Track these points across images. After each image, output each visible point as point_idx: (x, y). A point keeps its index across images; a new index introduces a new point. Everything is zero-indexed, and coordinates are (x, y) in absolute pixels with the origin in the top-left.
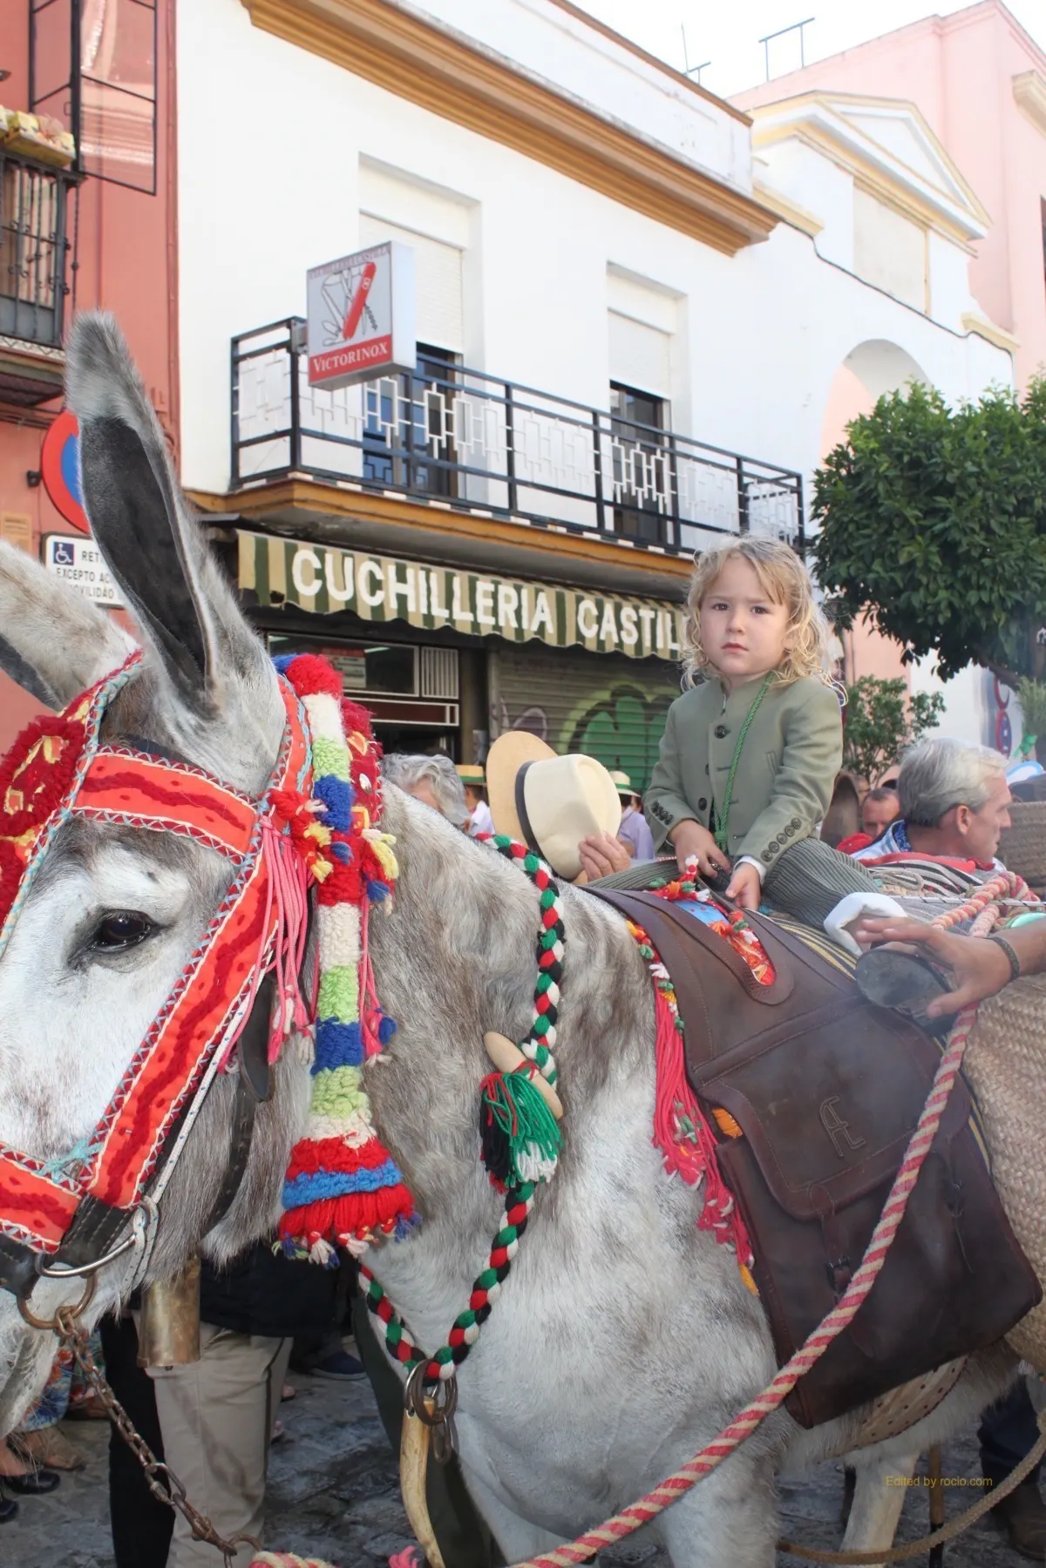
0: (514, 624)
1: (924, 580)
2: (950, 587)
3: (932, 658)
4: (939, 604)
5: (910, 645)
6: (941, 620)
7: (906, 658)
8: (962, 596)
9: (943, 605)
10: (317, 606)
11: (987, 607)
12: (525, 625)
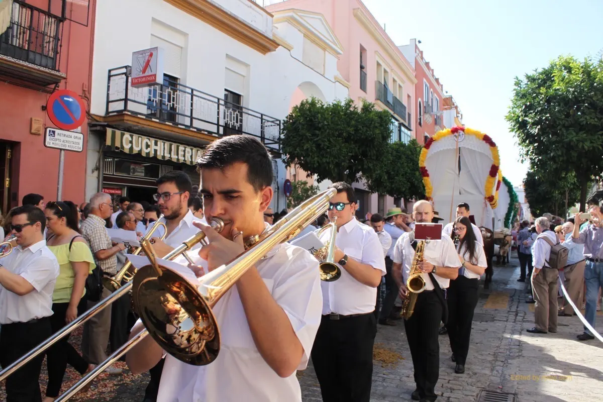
0: (190, 160)
1: (311, 154)
2: (318, 157)
3: (316, 176)
4: (314, 161)
5: (309, 172)
6: (315, 166)
7: (308, 176)
8: (321, 159)
9: (316, 162)
10: (129, 151)
11: (329, 163)
12: (193, 160)
